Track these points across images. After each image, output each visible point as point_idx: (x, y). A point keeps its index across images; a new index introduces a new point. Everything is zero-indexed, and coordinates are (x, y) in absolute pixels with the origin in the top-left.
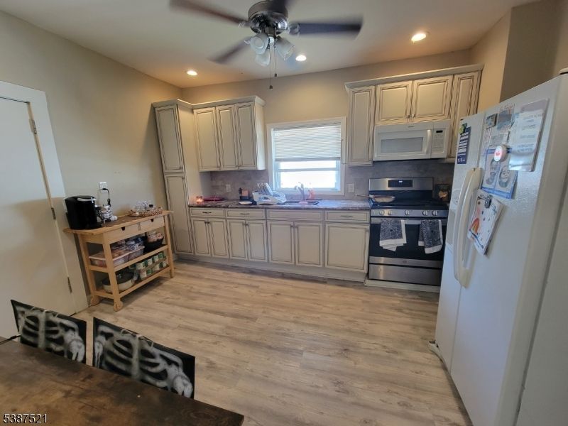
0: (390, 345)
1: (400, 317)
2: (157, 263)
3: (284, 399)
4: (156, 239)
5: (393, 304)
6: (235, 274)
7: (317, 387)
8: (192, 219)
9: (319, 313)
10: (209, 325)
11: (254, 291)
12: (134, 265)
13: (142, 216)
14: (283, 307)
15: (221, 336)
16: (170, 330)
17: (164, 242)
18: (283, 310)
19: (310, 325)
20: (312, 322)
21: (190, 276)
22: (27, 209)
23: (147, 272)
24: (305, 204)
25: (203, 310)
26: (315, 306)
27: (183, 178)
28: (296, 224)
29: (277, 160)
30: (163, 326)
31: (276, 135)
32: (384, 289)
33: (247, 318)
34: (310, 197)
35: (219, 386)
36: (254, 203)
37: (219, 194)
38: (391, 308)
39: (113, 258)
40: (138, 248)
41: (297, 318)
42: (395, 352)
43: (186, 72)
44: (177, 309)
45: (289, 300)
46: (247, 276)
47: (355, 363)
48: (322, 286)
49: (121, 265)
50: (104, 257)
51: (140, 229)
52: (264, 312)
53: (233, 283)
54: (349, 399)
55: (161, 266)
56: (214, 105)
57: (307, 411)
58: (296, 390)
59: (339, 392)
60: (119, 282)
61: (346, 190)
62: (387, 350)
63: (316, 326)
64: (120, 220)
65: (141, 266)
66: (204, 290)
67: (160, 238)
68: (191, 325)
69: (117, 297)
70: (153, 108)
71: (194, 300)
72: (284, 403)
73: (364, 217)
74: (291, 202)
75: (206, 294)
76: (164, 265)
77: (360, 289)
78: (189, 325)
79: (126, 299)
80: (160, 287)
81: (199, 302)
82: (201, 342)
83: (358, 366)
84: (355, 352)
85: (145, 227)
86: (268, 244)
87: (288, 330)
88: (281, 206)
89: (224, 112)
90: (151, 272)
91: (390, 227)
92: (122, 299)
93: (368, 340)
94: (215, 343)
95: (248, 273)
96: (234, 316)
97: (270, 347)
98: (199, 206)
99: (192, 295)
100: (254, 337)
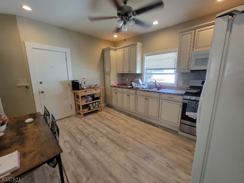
0: (171, 164)
1: (187, 154)
2: (97, 105)
3: (111, 164)
4: (97, 97)
5: (188, 147)
6: (123, 115)
7: (126, 165)
8: (112, 91)
9: (146, 138)
10: (103, 130)
11: (126, 122)
12: (89, 104)
13: (93, 88)
14: (133, 132)
15: (105, 135)
16: (91, 128)
17: (100, 98)
18: (132, 133)
19: (139, 142)
20: (141, 141)
21: (107, 112)
22: (63, 83)
23: (93, 107)
24: (155, 89)
25: (104, 124)
26: (146, 135)
27: (110, 76)
28: (148, 98)
29: (146, 69)
30: (90, 126)
31: (147, 58)
32: (188, 138)
33: (117, 132)
34: (159, 87)
35: (94, 150)
36: (133, 87)
37: (124, 82)
38: (185, 148)
39: (82, 100)
40: (90, 98)
41: (136, 137)
42: (172, 168)
43: (113, 36)
44: (97, 122)
45: (137, 130)
46: (126, 116)
47: (148, 164)
48: (156, 128)
49: (84, 103)
50: (79, 99)
51: (91, 92)
52: (124, 131)
53: (120, 118)
54: (135, 176)
55: (98, 106)
56: (123, 48)
57: (116, 172)
58: (117, 163)
59: (133, 171)
60: (83, 108)
61: (178, 84)
62: (168, 165)
63: (141, 143)
64: (87, 89)
65: (91, 105)
66: (109, 118)
67: (98, 96)
68: (98, 129)
69: (82, 113)
70: (103, 50)
71: (104, 120)
72: (110, 165)
73: (180, 98)
74: (150, 88)
75: (108, 119)
76: (99, 106)
77: (174, 134)
78: (97, 128)
79: (85, 115)
80: (97, 113)
81: (105, 122)
82: (97, 134)
83: (148, 166)
84: (151, 160)
85: (93, 92)
86: (136, 105)
87: (129, 141)
88: (143, 89)
89: (126, 50)
90: (94, 107)
91: (192, 105)
92: (84, 115)
93: (161, 157)
94: (102, 137)
95: (127, 115)
96: (113, 129)
97: (118, 145)
98: (115, 87)
99: (105, 118)
100: (115, 139)
